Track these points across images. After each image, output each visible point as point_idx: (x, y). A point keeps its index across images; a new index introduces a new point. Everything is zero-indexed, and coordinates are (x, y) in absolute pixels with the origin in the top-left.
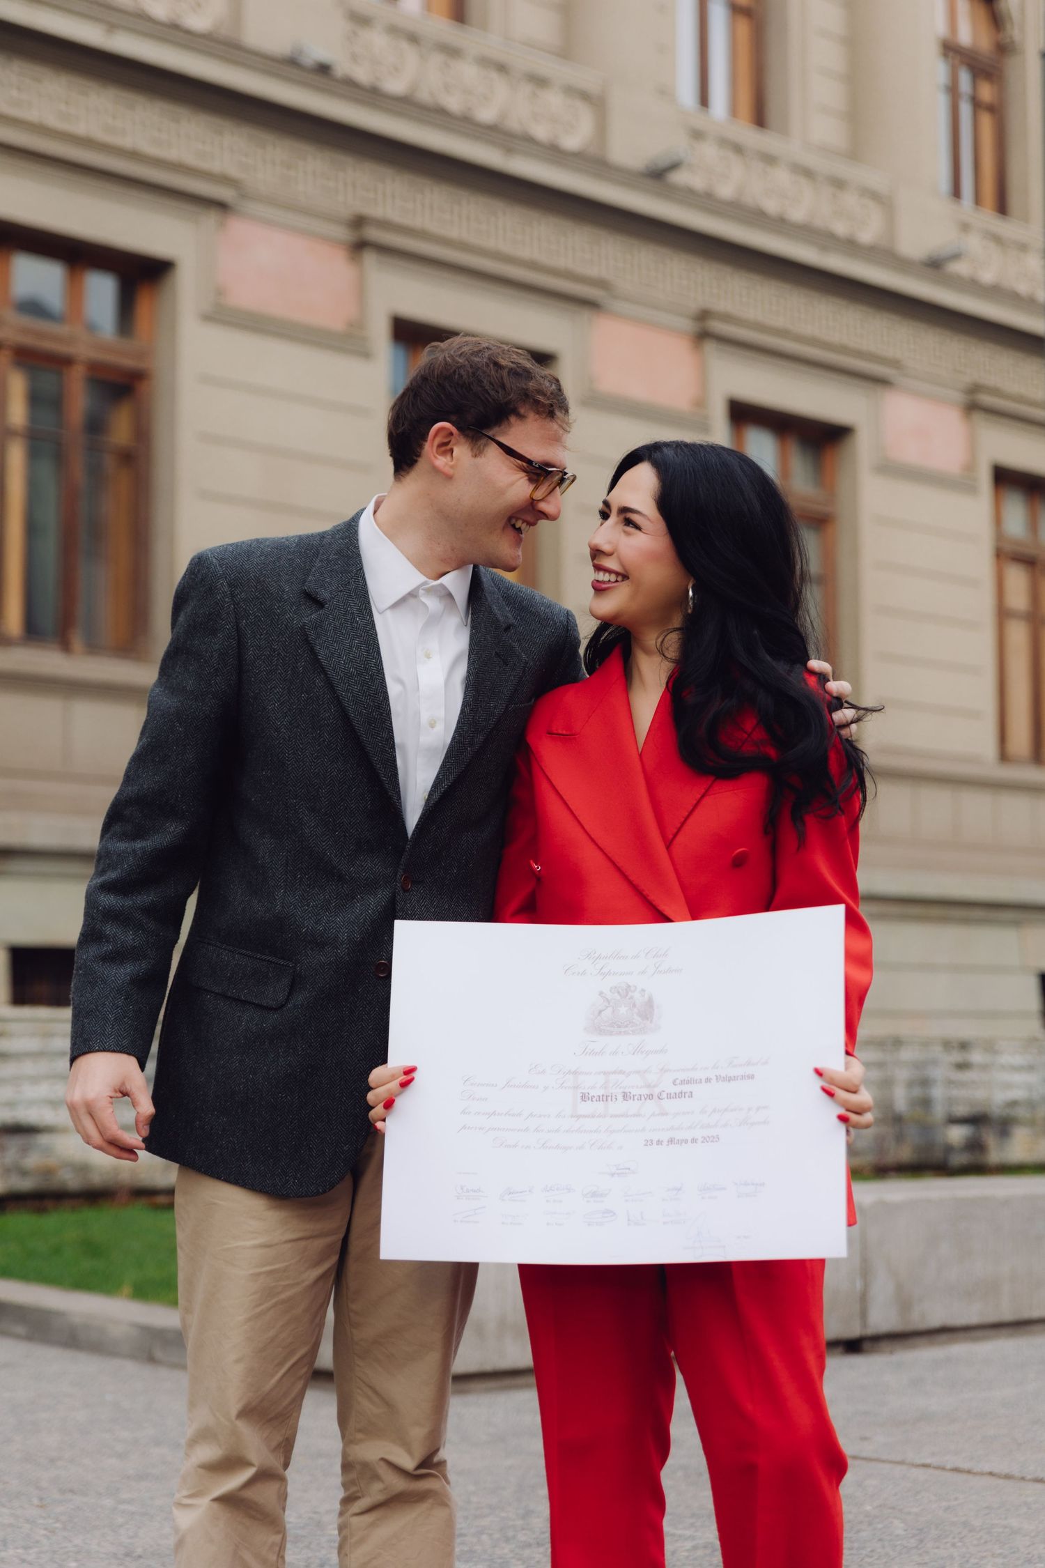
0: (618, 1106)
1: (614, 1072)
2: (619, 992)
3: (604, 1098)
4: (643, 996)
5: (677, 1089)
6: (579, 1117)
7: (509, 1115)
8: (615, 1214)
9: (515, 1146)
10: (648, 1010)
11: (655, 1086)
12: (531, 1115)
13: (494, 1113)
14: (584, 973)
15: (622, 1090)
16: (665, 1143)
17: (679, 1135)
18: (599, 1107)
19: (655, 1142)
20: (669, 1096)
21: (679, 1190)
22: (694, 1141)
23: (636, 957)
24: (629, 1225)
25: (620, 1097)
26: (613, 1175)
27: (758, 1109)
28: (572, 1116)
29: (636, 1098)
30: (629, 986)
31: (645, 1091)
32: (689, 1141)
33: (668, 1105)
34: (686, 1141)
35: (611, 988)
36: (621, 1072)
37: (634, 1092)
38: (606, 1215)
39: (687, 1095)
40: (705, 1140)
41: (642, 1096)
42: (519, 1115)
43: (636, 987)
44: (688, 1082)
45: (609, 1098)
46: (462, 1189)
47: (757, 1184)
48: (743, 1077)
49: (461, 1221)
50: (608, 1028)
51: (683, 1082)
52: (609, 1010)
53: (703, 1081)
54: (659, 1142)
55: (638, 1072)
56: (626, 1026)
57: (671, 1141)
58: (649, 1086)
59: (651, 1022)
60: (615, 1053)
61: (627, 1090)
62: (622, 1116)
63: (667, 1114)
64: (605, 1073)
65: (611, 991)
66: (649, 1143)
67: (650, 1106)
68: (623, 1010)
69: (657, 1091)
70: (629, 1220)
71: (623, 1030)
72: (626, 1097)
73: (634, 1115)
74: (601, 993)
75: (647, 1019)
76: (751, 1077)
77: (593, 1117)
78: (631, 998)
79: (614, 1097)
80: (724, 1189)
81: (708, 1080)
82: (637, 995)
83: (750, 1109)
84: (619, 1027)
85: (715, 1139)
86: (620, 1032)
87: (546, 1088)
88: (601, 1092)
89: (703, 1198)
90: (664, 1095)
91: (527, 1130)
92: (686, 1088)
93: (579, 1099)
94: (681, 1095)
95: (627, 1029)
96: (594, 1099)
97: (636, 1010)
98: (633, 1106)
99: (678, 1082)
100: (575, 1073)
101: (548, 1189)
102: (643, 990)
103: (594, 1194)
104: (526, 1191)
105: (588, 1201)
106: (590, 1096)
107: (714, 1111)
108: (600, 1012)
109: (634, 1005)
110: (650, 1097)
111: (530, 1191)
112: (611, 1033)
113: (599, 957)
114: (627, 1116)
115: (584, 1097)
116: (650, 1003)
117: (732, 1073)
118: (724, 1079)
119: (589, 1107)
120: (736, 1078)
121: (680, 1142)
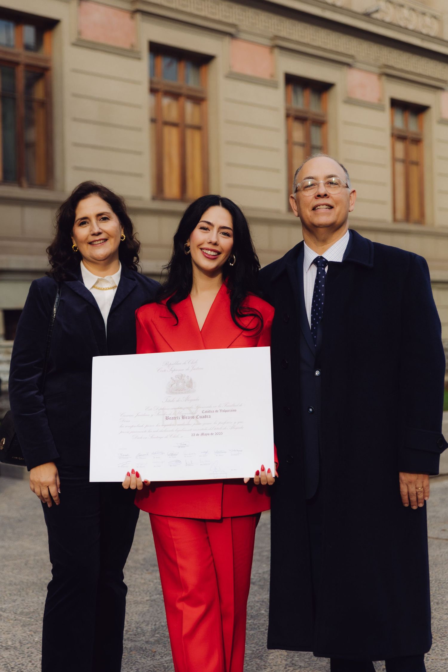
0: (181, 421)
1: (178, 408)
2: (178, 377)
3: (174, 418)
4: (188, 378)
5: (204, 415)
6: (165, 426)
7: (138, 426)
8: (180, 462)
9: (141, 438)
10: (190, 384)
11: (194, 413)
12: (147, 426)
13: (133, 426)
14: (164, 371)
15: (182, 415)
16: (200, 435)
17: (205, 432)
18: (173, 422)
19: (196, 435)
20: (201, 417)
21: (206, 452)
22: (212, 434)
23: (185, 363)
24: (186, 465)
25: (181, 418)
26: (179, 447)
27: (238, 423)
28: (163, 426)
29: (187, 418)
30: (182, 375)
31: (191, 415)
32: (210, 434)
33: (200, 420)
34: (209, 434)
35: (176, 376)
36: (181, 408)
37: (186, 416)
38: (177, 462)
39: (208, 417)
40: (216, 434)
41: (190, 417)
42: (142, 426)
43: (185, 375)
44: (208, 412)
45: (177, 418)
46: (121, 455)
47: (239, 451)
48: (231, 411)
49: (121, 467)
50: (175, 392)
51: (206, 412)
52: (175, 384)
53: (215, 411)
54: (197, 435)
55: (188, 408)
56: (182, 390)
57: (202, 434)
58: (192, 413)
59: (192, 388)
60: (178, 401)
61: (184, 415)
62: (182, 425)
63: (200, 424)
64: (175, 409)
65: (175, 377)
66: (193, 435)
67: (193, 421)
68: (180, 384)
69: (195, 415)
70: (186, 464)
71: (181, 392)
72: (183, 417)
73: (187, 425)
74: (172, 378)
75: (190, 387)
76: (236, 411)
77: (171, 425)
78: (184, 379)
79: (178, 418)
80: (226, 452)
81: (217, 411)
82: (186, 378)
83: (235, 423)
84: (179, 391)
85: (220, 434)
86: (180, 393)
87: (152, 415)
88: (173, 416)
89: (217, 456)
90: (199, 417)
91: (145, 431)
92: (207, 414)
93: (165, 419)
94: (206, 417)
95: (182, 392)
96: (171, 419)
97: (185, 384)
98: (186, 421)
99: (204, 412)
100: (163, 409)
101: (154, 453)
102: (188, 376)
103: (172, 455)
104: (146, 455)
105: (170, 457)
106: (169, 418)
107: (220, 423)
108: (172, 385)
109: (185, 382)
110: (193, 417)
111: (147, 454)
113: (170, 364)
114: (184, 425)
115: (167, 418)
116: (191, 381)
117: (227, 409)
118: (223, 411)
119: (169, 422)
120: (228, 411)
121: (206, 435)
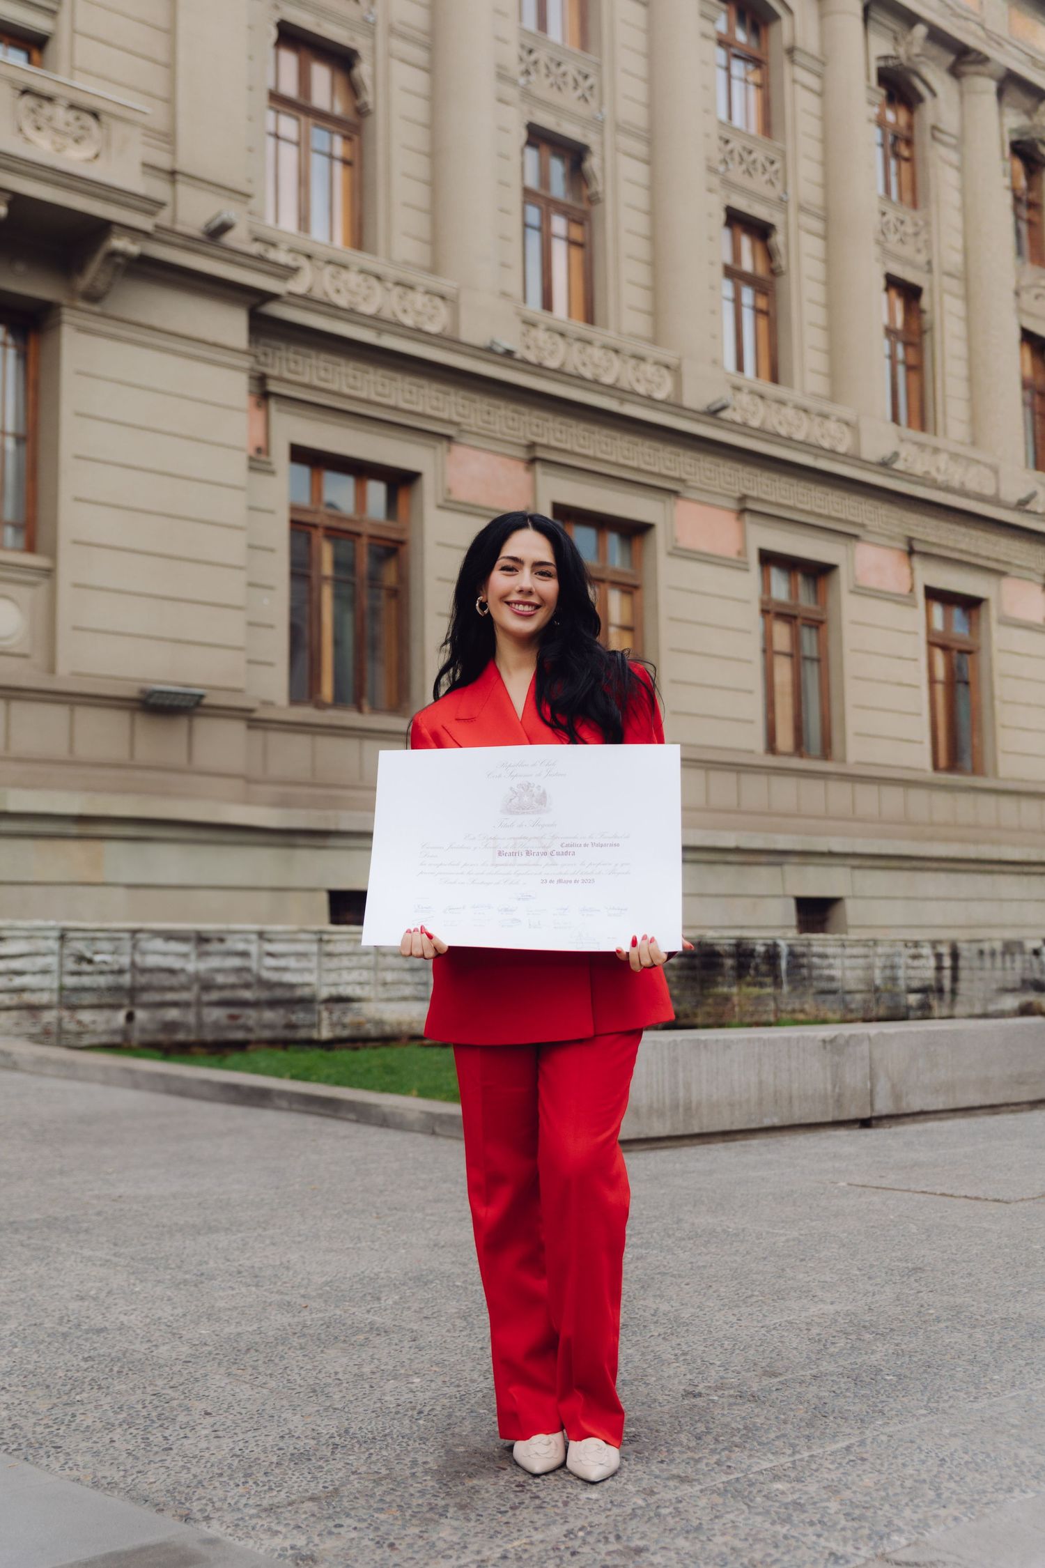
0: (523, 859)
1: (521, 838)
2: (523, 788)
3: (514, 854)
4: (539, 790)
5: (565, 850)
6: (497, 865)
7: (451, 865)
8: (520, 921)
9: (455, 883)
10: (543, 799)
11: (548, 847)
12: (466, 864)
13: (442, 864)
14: (500, 776)
15: (526, 849)
16: (556, 882)
17: (566, 878)
18: (510, 859)
19: (548, 881)
20: (558, 854)
21: (566, 909)
22: (575, 881)
23: (534, 766)
24: (530, 928)
25: (524, 854)
26: (519, 899)
27: (622, 865)
28: (493, 865)
29: (535, 854)
30: (530, 784)
31: (541, 850)
33: (557, 858)
34: (571, 882)
35: (518, 785)
36: (525, 838)
37: (533, 850)
38: (514, 922)
39: (571, 854)
40: (584, 881)
42: (458, 864)
43: (534, 784)
44: (572, 845)
45: (517, 854)
46: (418, 907)
47: (621, 910)
48: (611, 845)
50: (516, 810)
51: (567, 846)
52: (517, 799)
53: (582, 845)
54: (551, 881)
55: (536, 838)
56: (528, 809)
57: (560, 881)
58: (544, 847)
59: (545, 806)
60: (521, 826)
61: (529, 849)
62: (526, 865)
63: (557, 865)
64: (514, 838)
65: (517, 787)
66: (544, 882)
67: (545, 860)
68: (526, 799)
69: (549, 851)
70: (531, 925)
71: (526, 811)
72: (528, 853)
73: (534, 865)
74: (511, 788)
75: (542, 804)
76: (618, 845)
77: (507, 865)
78: (531, 791)
79: (520, 853)
80: (598, 912)
81: (586, 845)
82: (535, 789)
83: (617, 864)
84: (523, 809)
85: (591, 881)
86: (524, 813)
87: (476, 848)
88: (511, 851)
89: (583, 917)
90: (555, 853)
91: (462, 873)
92: (570, 849)
93: (497, 854)
94: (567, 853)
95: (528, 811)
96: (507, 855)
97: (534, 799)
98: (533, 859)
99: (564, 845)
100: (495, 838)
101: (475, 906)
102: (539, 786)
103: (506, 910)
104: (461, 908)
105: (502, 914)
106: (504, 853)
107: (591, 864)
108: (511, 800)
109: (533, 796)
110: (545, 854)
111: (463, 907)
112: (518, 813)
113: (510, 766)
114: (529, 865)
115: (500, 854)
116: (544, 794)
117: (603, 841)
118: (597, 845)
119: (503, 859)
120: (606, 845)
121: (566, 882)
